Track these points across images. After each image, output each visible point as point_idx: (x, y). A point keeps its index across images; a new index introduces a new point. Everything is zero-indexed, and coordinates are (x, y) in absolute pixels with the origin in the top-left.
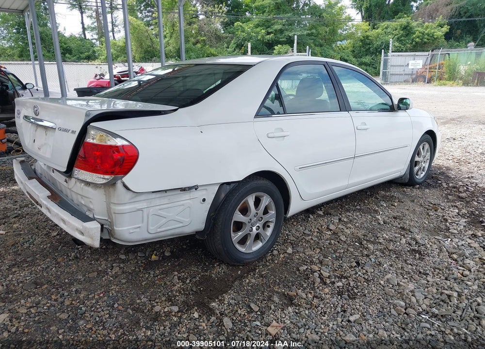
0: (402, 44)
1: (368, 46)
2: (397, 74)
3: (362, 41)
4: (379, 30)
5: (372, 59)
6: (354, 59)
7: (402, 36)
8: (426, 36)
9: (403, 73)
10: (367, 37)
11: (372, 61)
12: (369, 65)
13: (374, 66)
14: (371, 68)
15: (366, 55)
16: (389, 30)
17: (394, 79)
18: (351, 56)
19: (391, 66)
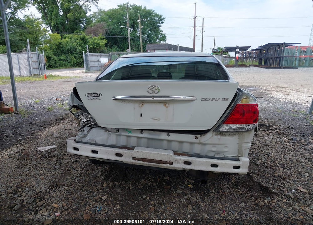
0: (83, 48)
1: (62, 49)
2: (93, 66)
3: (57, 45)
4: (67, 39)
5: (66, 57)
6: (55, 57)
7: (82, 43)
8: (96, 45)
9: (98, 65)
10: (60, 43)
11: (67, 58)
12: (66, 61)
13: (68, 61)
14: (67, 63)
15: (62, 54)
16: (73, 40)
17: (93, 69)
18: (52, 55)
19: (90, 61)
